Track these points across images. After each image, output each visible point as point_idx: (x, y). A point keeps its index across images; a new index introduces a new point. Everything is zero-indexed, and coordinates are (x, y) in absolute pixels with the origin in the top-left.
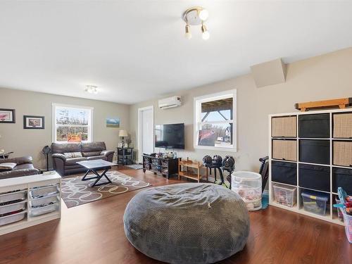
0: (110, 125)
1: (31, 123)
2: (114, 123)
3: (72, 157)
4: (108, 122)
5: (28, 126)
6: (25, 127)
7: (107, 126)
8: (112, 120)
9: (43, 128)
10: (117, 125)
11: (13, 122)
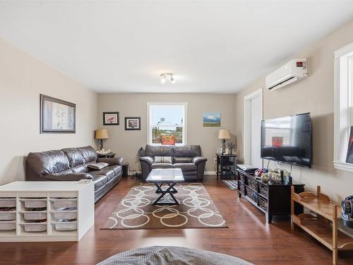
0: (208, 123)
1: (130, 125)
2: (212, 121)
3: (161, 162)
4: (205, 120)
5: (128, 127)
6: (126, 129)
7: (205, 125)
8: (210, 117)
9: (139, 129)
10: (217, 123)
11: (118, 124)
